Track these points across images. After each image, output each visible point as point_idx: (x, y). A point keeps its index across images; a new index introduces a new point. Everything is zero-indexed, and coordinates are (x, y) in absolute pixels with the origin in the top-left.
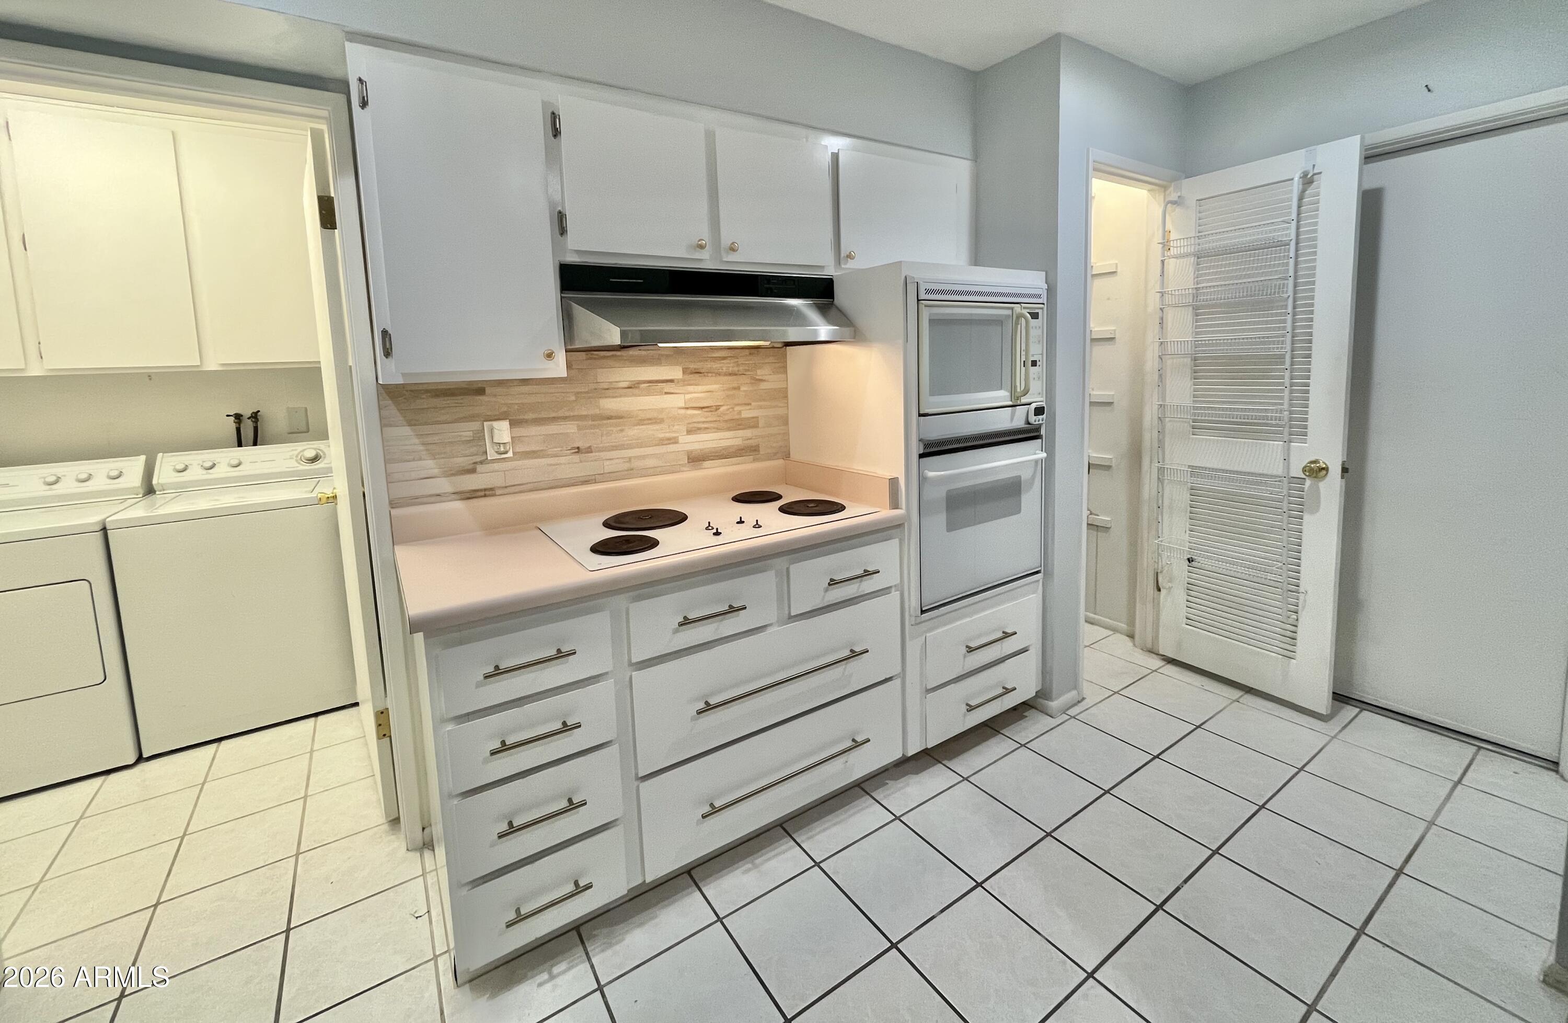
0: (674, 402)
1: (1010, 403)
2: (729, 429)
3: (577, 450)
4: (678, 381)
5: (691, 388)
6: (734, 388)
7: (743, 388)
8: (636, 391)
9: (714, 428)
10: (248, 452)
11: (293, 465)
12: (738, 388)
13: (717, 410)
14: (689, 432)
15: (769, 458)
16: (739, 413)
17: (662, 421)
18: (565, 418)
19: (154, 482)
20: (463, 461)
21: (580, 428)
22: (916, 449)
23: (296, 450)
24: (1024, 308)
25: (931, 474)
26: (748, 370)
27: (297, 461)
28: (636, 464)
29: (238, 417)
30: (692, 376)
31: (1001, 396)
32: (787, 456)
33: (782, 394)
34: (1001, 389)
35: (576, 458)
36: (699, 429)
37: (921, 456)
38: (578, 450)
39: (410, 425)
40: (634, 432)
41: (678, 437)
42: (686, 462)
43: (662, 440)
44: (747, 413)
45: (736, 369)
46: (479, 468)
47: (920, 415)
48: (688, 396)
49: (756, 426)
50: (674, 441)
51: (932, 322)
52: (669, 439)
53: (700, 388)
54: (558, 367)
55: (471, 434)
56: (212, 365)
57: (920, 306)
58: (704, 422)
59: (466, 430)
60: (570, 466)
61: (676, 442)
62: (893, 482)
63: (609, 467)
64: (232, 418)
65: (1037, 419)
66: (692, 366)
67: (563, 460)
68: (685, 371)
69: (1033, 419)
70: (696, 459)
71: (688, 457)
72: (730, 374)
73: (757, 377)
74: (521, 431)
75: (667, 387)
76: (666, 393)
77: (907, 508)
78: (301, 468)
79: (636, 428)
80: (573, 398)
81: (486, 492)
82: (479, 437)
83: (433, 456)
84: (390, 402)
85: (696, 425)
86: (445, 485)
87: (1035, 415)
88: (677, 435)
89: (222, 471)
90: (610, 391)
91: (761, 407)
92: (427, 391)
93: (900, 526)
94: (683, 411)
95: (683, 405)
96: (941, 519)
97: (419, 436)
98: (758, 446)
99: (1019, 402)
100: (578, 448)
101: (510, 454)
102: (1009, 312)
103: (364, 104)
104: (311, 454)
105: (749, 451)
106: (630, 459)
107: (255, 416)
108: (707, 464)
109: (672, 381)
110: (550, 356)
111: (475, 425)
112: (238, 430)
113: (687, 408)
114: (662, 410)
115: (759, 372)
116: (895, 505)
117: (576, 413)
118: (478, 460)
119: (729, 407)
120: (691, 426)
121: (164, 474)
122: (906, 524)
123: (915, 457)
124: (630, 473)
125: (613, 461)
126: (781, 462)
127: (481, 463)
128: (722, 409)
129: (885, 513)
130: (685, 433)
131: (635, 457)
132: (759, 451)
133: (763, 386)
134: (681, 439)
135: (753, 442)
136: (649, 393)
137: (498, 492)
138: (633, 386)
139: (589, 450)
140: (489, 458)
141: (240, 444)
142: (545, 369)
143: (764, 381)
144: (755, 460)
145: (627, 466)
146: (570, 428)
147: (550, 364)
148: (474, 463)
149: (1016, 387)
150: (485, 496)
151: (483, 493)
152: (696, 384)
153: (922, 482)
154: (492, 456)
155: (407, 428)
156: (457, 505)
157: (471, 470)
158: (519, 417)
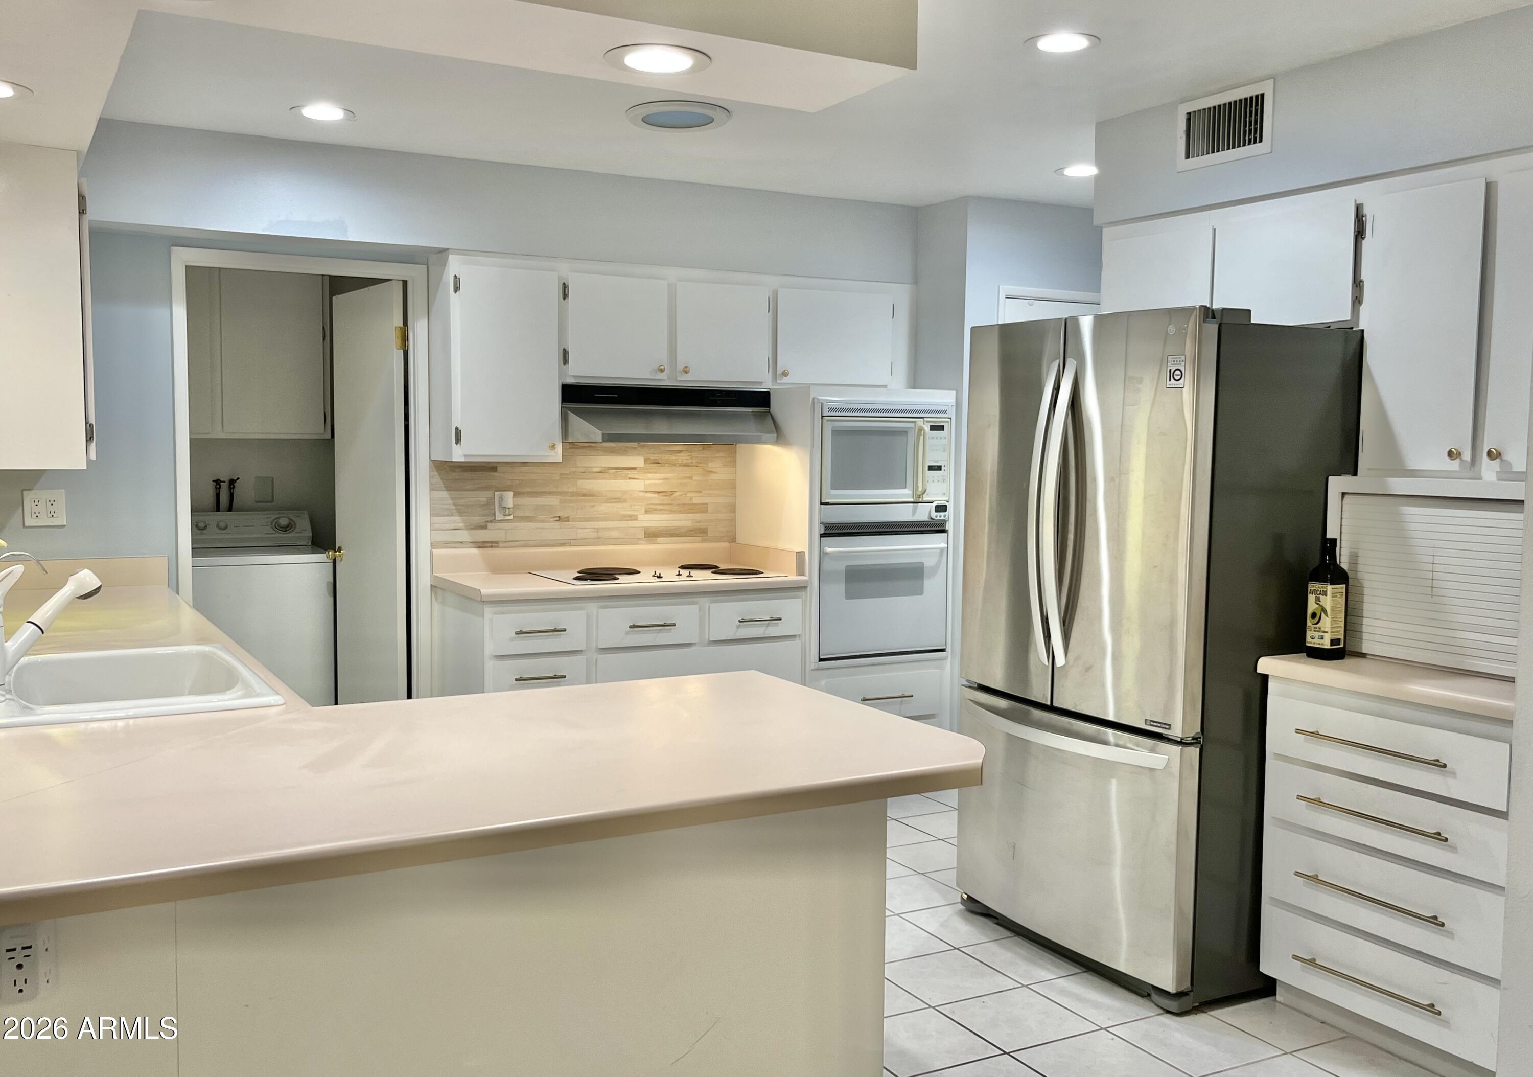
0: (636, 486)
1: (912, 500)
2: (681, 512)
3: (558, 519)
4: (641, 469)
5: (650, 475)
6: (688, 478)
7: (695, 478)
8: (606, 476)
9: (668, 510)
12: (691, 478)
13: (671, 495)
14: (647, 512)
15: (718, 539)
16: (691, 498)
17: (625, 501)
18: (550, 493)
20: (478, 520)
21: (562, 501)
22: (818, 529)
24: (927, 422)
25: (829, 550)
26: (701, 463)
27: (272, 528)
30: (652, 465)
31: (905, 494)
32: (733, 540)
33: (732, 485)
34: (904, 488)
35: (556, 524)
36: (655, 510)
37: (822, 536)
38: (560, 519)
39: (447, 491)
40: (604, 508)
41: (637, 515)
42: (643, 537)
43: (625, 516)
44: (698, 500)
45: (690, 461)
46: (489, 525)
47: (822, 504)
48: (647, 482)
49: (705, 511)
50: (634, 518)
51: (836, 432)
52: (630, 516)
53: (658, 476)
54: (557, 455)
55: (485, 500)
57: (824, 420)
58: (660, 504)
59: (483, 496)
60: (551, 531)
61: (636, 520)
62: (800, 554)
63: (582, 534)
65: (939, 515)
66: (653, 457)
67: (547, 525)
68: (646, 461)
69: (934, 514)
70: (651, 535)
71: (645, 533)
72: (685, 465)
73: (708, 469)
74: (522, 500)
75: (630, 474)
76: (630, 478)
77: (811, 576)
79: (604, 505)
82: (490, 503)
83: (460, 513)
84: (436, 473)
85: (653, 506)
86: (464, 535)
87: (936, 512)
88: (636, 513)
90: (587, 474)
91: (710, 495)
92: (460, 467)
93: (804, 588)
94: (642, 494)
95: (643, 489)
96: (841, 588)
97: (452, 499)
98: (706, 529)
99: (921, 500)
100: (559, 517)
101: (512, 517)
102: (912, 425)
105: (700, 532)
106: (598, 530)
108: (660, 540)
109: (635, 469)
110: (553, 447)
111: (488, 494)
113: (646, 492)
114: (625, 492)
115: (710, 464)
116: (801, 572)
117: (560, 490)
118: (489, 520)
119: (681, 493)
120: (649, 506)
122: (808, 588)
123: (817, 536)
124: (598, 541)
125: (585, 530)
126: (726, 545)
127: (491, 522)
128: (676, 494)
129: (792, 577)
130: (644, 512)
131: (603, 528)
132: (707, 533)
133: (714, 477)
134: (640, 517)
135: (703, 525)
136: (615, 477)
137: (500, 545)
138: (604, 471)
139: (567, 519)
140: (496, 519)
142: (547, 456)
143: (715, 472)
144: (703, 541)
145: (594, 535)
146: (553, 501)
147: (552, 453)
148: (486, 521)
149: (917, 486)
150: (492, 547)
151: (490, 545)
152: (655, 473)
153: (822, 555)
154: (499, 516)
155: (445, 492)
156: (475, 551)
157: (484, 527)
158: (519, 490)
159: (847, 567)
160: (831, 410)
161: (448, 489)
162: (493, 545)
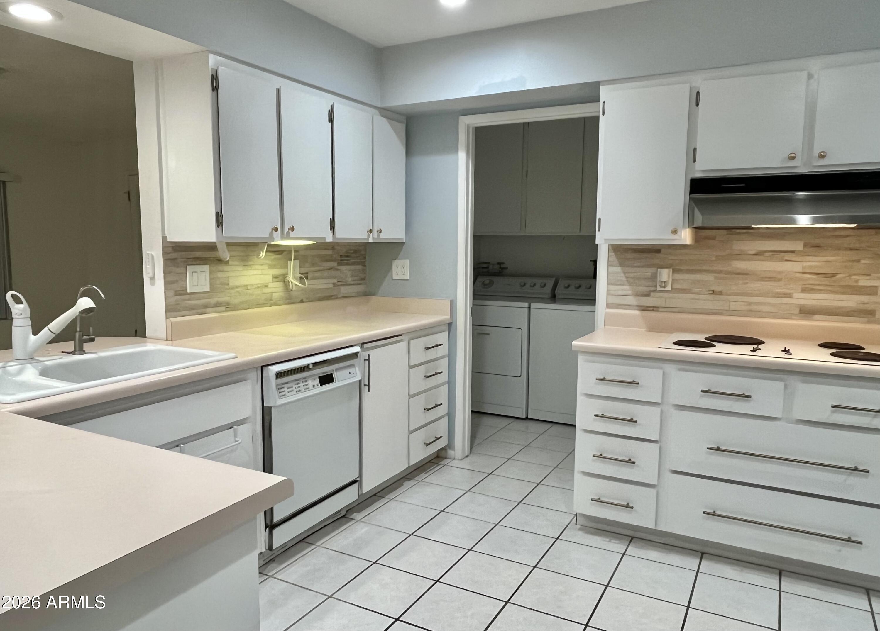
0: (793, 267)
2: (844, 293)
4: (800, 252)
5: (809, 258)
7: (863, 261)
8: (761, 257)
9: (830, 291)
12: (858, 261)
13: (833, 277)
14: (804, 291)
17: (780, 280)
18: (707, 271)
20: (644, 289)
21: (716, 278)
28: (753, 307)
30: (812, 249)
35: (711, 297)
36: (812, 289)
38: (713, 292)
39: (621, 267)
40: (756, 285)
41: (793, 293)
42: (798, 312)
43: (777, 293)
44: (863, 282)
46: (652, 294)
48: (805, 264)
50: (789, 296)
52: (785, 294)
53: (819, 259)
55: (650, 274)
58: (818, 285)
59: (648, 272)
60: (708, 302)
61: (791, 297)
63: (733, 306)
66: (814, 241)
67: (702, 296)
68: (805, 245)
70: (807, 312)
71: (800, 309)
72: (851, 249)
74: (677, 276)
75: (787, 256)
76: (787, 260)
79: (759, 282)
80: (714, 259)
82: (654, 277)
83: (630, 284)
84: (613, 254)
85: (810, 286)
86: (632, 300)
88: (791, 291)
90: (741, 256)
92: (631, 249)
94: (800, 275)
95: (801, 270)
97: (624, 273)
100: (713, 291)
101: (669, 288)
105: (863, 313)
106: (750, 304)
108: (817, 317)
109: (792, 252)
111: (653, 270)
113: (803, 273)
114: (780, 273)
117: (715, 268)
119: (845, 275)
120: (806, 286)
124: (749, 313)
125: (737, 303)
127: (653, 291)
128: (839, 276)
130: (800, 291)
131: (754, 303)
134: (795, 295)
136: (771, 259)
137: (661, 310)
138: (759, 254)
139: (721, 293)
140: (658, 290)
142: (677, 239)
145: (747, 308)
146: (709, 278)
148: (649, 291)
150: (653, 311)
151: (652, 309)
152: (814, 256)
154: (659, 288)
155: (619, 268)
156: (637, 312)
157: (648, 295)
158: (677, 267)
161: (621, 265)
162: (655, 309)
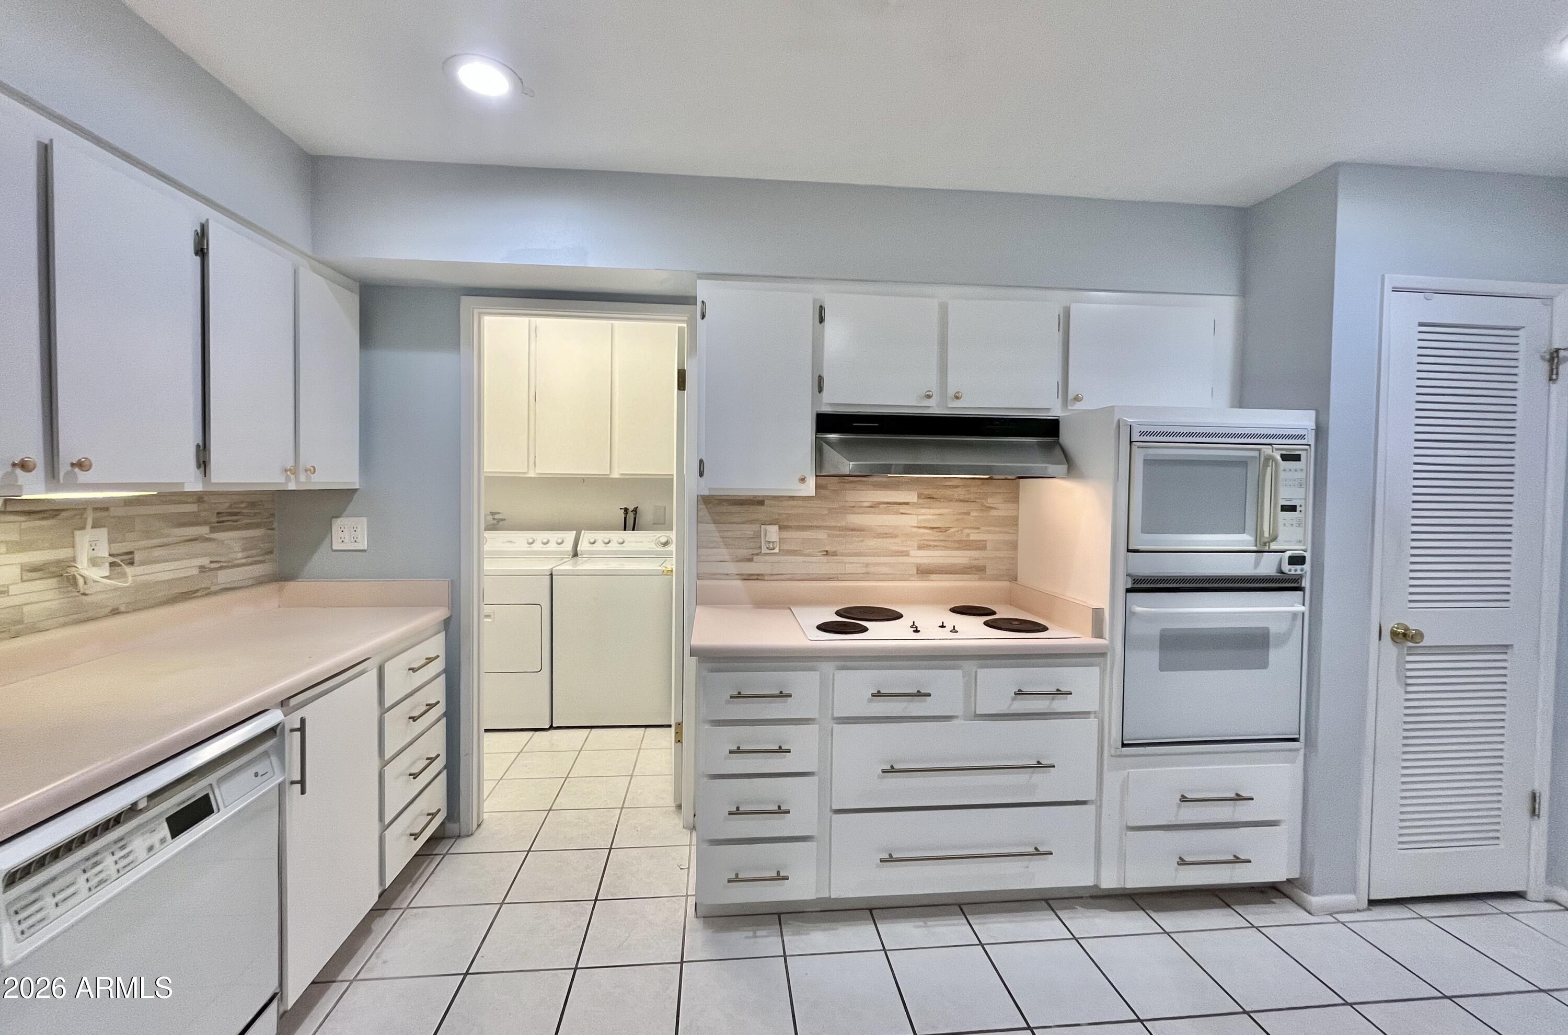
0: (908, 521)
1: (1254, 548)
2: (958, 549)
3: (825, 553)
4: (914, 504)
5: (923, 511)
6: (965, 513)
7: (972, 514)
8: (876, 510)
9: (943, 546)
10: (629, 535)
11: (652, 546)
12: (968, 514)
13: (946, 531)
14: (920, 548)
15: (996, 578)
16: (968, 535)
17: (896, 536)
18: (819, 527)
19: (578, 549)
20: (744, 552)
21: (829, 535)
22: (1123, 583)
23: (655, 536)
24: (1277, 449)
25: (1138, 609)
26: (980, 499)
27: (655, 544)
28: (872, 569)
29: (626, 510)
30: (926, 500)
31: (1245, 540)
32: (1014, 579)
33: (1014, 522)
34: (1244, 533)
35: (824, 559)
36: (929, 546)
37: (1128, 591)
38: (827, 553)
39: (714, 524)
40: (872, 543)
41: (909, 551)
42: (915, 573)
43: (896, 552)
44: (974, 537)
45: (967, 496)
46: (755, 558)
47: (1128, 551)
48: (920, 517)
49: (984, 548)
50: (906, 554)
51: (1147, 462)
52: (902, 552)
53: (932, 511)
54: (809, 488)
55: (752, 533)
56: (615, 475)
57: (1133, 447)
58: (934, 540)
59: (749, 530)
60: (821, 566)
61: (908, 555)
62: (1097, 613)
63: (849, 569)
64: (623, 511)
65: (1293, 569)
66: (927, 492)
67: (814, 559)
68: (920, 496)
69: (1286, 568)
70: (924, 572)
71: (917, 569)
72: (962, 501)
73: (987, 505)
74: (786, 534)
75: (903, 509)
76: (902, 513)
77: (1112, 638)
78: (658, 549)
79: (874, 540)
80: (826, 512)
81: (758, 577)
82: (757, 536)
83: (727, 545)
84: (702, 506)
85: (926, 542)
86: (731, 568)
87: (1289, 564)
88: (908, 549)
89: (614, 546)
90: (854, 509)
91: (989, 532)
92: (728, 500)
93: (1103, 655)
94: (915, 530)
95: (915, 524)
96: (1154, 657)
97: (719, 531)
98: (985, 567)
99: (1267, 549)
100: (827, 551)
101: (777, 551)
102: (1256, 454)
103: (703, 317)
104: (664, 540)
105: (977, 570)
106: (867, 565)
107: (635, 510)
108: (933, 576)
109: (907, 504)
110: (803, 480)
111: (755, 527)
112: (625, 518)
113: (919, 527)
114: (897, 527)
115: (990, 500)
116: (1098, 634)
117: (827, 524)
118: (756, 552)
119: (957, 529)
120: (922, 542)
121: (583, 546)
122: (1109, 654)
123: (1121, 592)
124: (866, 576)
125: (853, 565)
126: (1005, 584)
127: (757, 554)
128: (952, 530)
129: (1086, 640)
130: (916, 548)
131: (872, 564)
132: (986, 571)
133: (994, 513)
134: (912, 553)
135: (980, 563)
136: (887, 512)
137: (766, 578)
138: (874, 506)
139: (835, 554)
140: (763, 552)
141: (625, 530)
142: (800, 490)
143: (995, 508)
144: (981, 579)
145: (864, 570)
146: (822, 535)
147: (802, 486)
148: (752, 554)
149: (1262, 532)
150: (757, 579)
151: (756, 577)
152: (929, 508)
153: (1128, 615)
154: (764, 550)
155: (712, 525)
156: (739, 583)
157: (750, 560)
158: (785, 524)
159: (1163, 630)
160: (1142, 434)
161: (715, 521)
162: (759, 577)
